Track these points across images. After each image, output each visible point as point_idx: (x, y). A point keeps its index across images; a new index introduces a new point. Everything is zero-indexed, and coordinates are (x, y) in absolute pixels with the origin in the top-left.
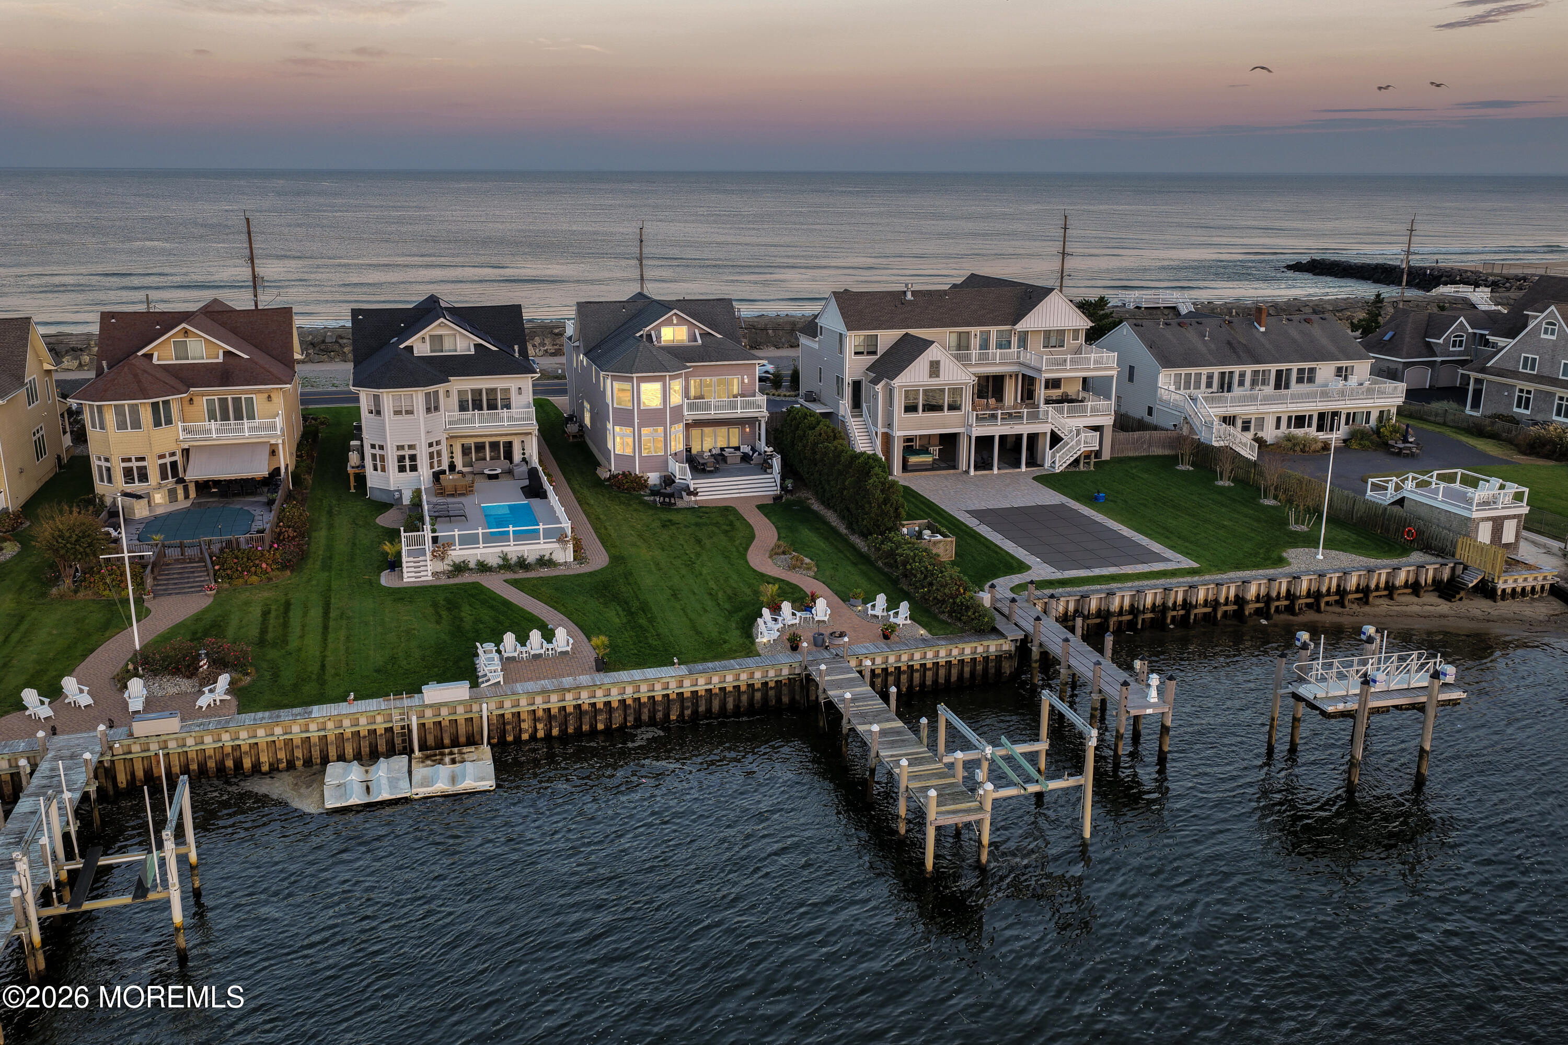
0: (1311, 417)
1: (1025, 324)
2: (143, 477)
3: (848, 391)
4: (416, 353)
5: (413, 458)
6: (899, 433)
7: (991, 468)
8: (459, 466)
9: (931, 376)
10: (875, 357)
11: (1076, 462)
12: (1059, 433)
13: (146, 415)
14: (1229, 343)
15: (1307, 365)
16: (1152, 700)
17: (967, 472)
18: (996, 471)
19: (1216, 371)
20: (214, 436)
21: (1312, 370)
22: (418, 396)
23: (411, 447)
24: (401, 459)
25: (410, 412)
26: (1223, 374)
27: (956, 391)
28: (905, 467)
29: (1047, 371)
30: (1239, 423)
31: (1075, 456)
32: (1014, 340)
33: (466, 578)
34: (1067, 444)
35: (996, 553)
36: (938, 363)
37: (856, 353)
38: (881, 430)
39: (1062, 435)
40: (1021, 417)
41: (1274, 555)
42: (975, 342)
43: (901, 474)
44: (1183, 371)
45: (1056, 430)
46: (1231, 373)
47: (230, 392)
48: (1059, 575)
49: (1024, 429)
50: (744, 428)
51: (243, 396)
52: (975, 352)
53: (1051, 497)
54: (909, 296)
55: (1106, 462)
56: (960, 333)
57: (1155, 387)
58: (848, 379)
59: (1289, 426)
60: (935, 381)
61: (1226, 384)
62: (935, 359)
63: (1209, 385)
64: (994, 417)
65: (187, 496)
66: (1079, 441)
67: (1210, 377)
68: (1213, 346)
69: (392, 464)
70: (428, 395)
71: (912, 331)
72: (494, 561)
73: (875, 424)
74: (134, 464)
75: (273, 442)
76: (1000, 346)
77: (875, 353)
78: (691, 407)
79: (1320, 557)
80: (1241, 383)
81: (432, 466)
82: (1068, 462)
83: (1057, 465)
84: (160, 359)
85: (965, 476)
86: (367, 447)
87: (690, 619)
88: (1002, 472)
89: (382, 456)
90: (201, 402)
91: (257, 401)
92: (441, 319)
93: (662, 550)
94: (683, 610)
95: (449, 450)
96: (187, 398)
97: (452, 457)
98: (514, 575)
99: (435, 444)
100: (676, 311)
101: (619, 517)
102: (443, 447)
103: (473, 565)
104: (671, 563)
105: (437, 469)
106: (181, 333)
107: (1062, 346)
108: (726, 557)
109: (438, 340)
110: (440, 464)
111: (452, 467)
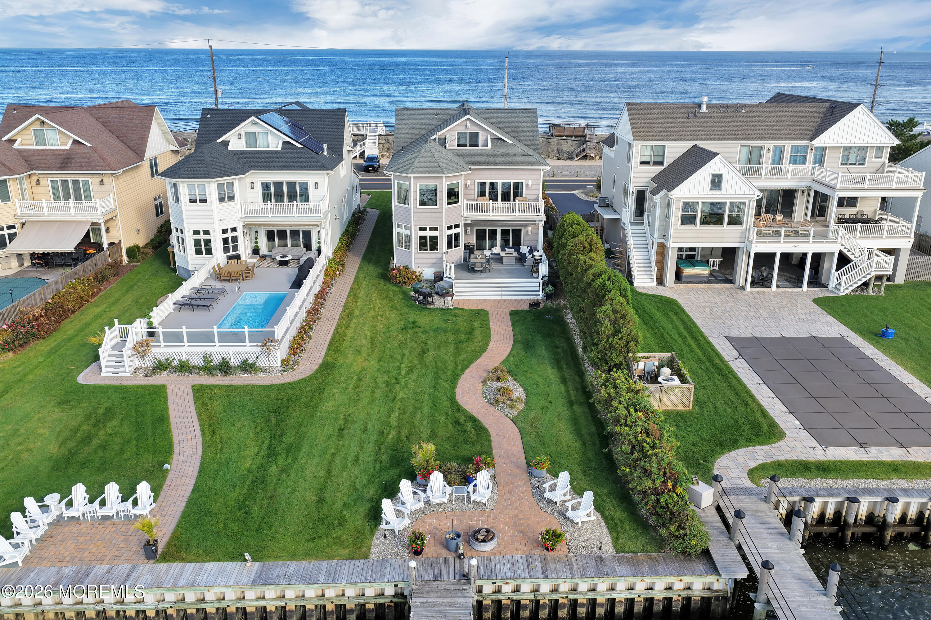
1: (823, 140)
3: (632, 200)
4: (231, 147)
6: (673, 245)
7: (769, 286)
9: (712, 189)
10: (660, 168)
11: (867, 283)
12: (848, 254)
17: (743, 288)
18: (774, 288)
20: (46, 213)
22: (211, 187)
23: (206, 233)
25: (204, 201)
27: (738, 206)
28: (678, 277)
29: (842, 189)
31: (864, 280)
32: (810, 156)
33: (161, 379)
34: (856, 266)
36: (720, 176)
37: (642, 163)
38: (657, 240)
39: (852, 257)
40: (808, 235)
42: (767, 157)
43: (674, 286)
45: (845, 251)
47: (70, 176)
48: (822, 454)
49: (810, 247)
51: (81, 180)
52: (766, 166)
54: (704, 109)
55: (899, 286)
56: (751, 148)
58: (633, 187)
60: (715, 194)
62: (717, 171)
64: (778, 233)
65: (21, 265)
66: (871, 263)
69: (191, 247)
70: (221, 186)
71: (702, 144)
72: (197, 361)
73: (652, 234)
75: (95, 220)
76: (794, 161)
77: (661, 163)
81: (226, 250)
82: (856, 286)
83: (842, 288)
84: (22, 144)
85: (739, 291)
86: (173, 230)
87: (329, 472)
88: (780, 290)
89: (182, 239)
90: (46, 183)
91: (94, 183)
92: (253, 118)
93: (380, 361)
94: (333, 455)
95: (253, 236)
96: (34, 179)
97: (256, 242)
98: (205, 380)
99: (229, 231)
100: (468, 116)
101: (372, 313)
102: (239, 233)
103: (175, 363)
104: (375, 380)
105: (231, 253)
106: (38, 123)
107: (863, 164)
108: (437, 377)
109: (251, 136)
110: (235, 249)
111: (256, 251)
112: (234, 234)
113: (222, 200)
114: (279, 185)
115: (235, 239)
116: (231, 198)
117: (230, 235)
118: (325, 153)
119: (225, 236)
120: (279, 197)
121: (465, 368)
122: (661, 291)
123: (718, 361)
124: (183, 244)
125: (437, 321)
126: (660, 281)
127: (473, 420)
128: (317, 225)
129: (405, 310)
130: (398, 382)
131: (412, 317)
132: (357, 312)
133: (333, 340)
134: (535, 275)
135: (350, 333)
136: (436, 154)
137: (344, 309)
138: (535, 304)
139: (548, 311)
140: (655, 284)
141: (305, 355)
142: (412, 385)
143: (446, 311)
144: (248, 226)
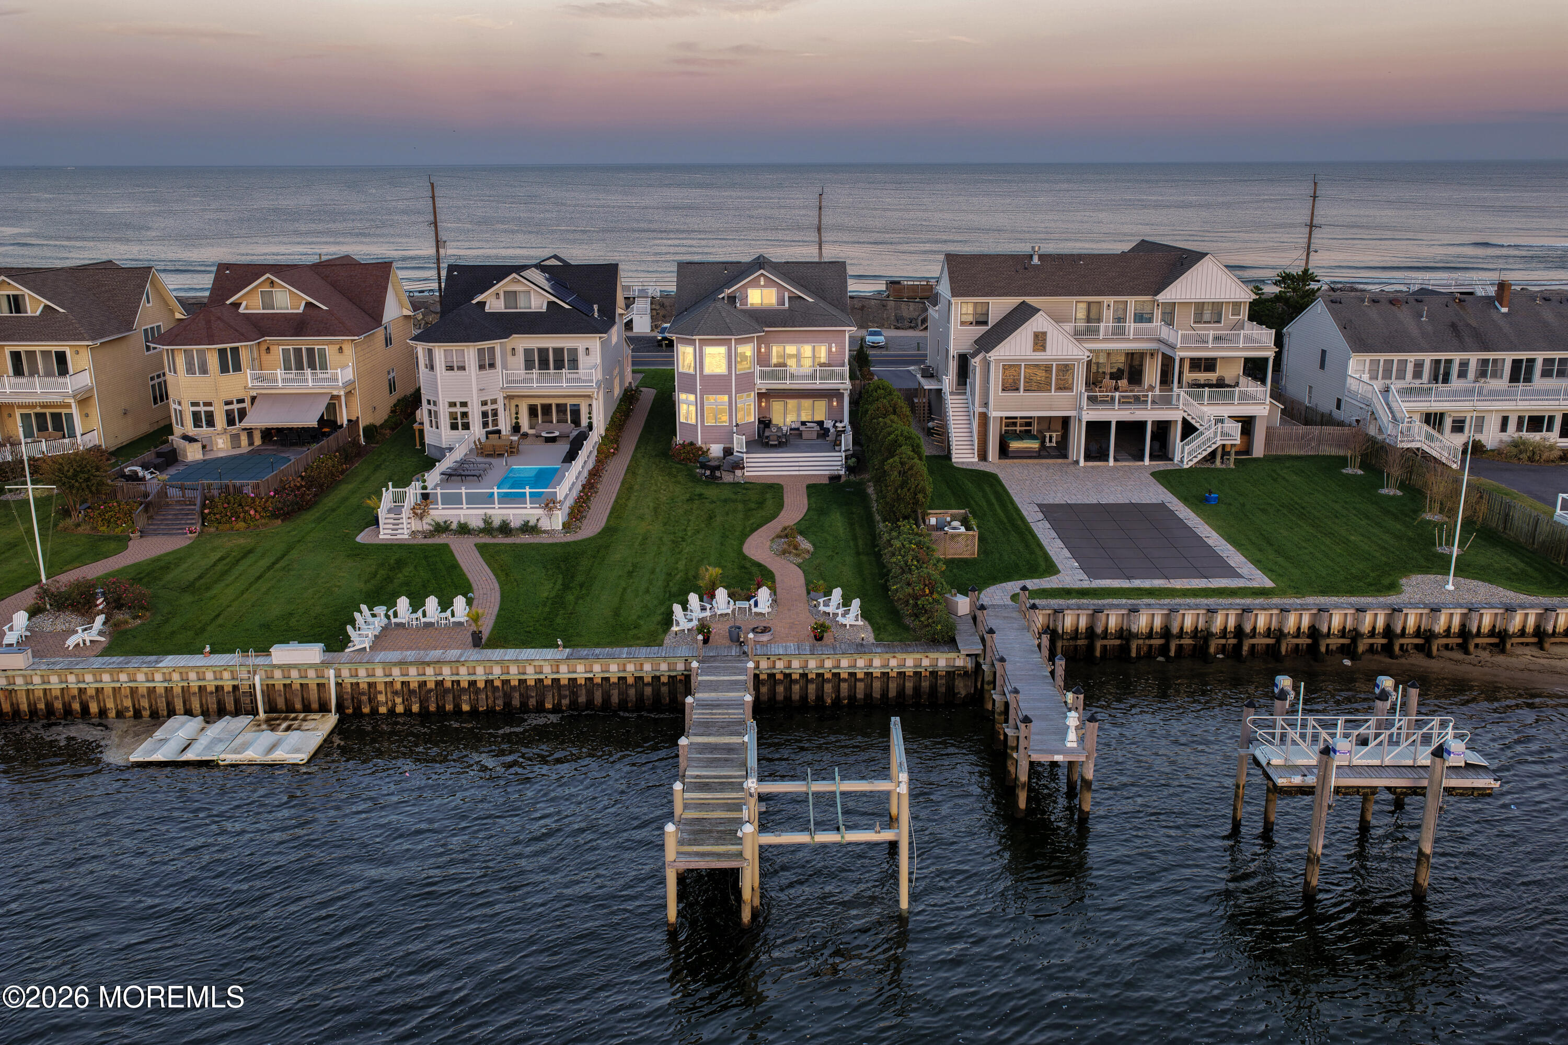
0: (1551, 419)
1: (1169, 295)
2: (211, 423)
3: (953, 366)
4: (487, 309)
5: (465, 415)
6: (994, 414)
7: (1106, 459)
8: (525, 426)
9: (1035, 350)
10: (984, 329)
11: (1213, 454)
12: (1193, 422)
13: (213, 361)
14: (1453, 326)
15: (1557, 355)
16: (1069, 745)
17: (1077, 462)
18: (1111, 462)
19: (1428, 358)
20: (280, 385)
21: (1564, 362)
22: (470, 352)
23: (464, 404)
24: (453, 416)
25: (462, 368)
26: (1438, 362)
27: (1066, 369)
28: (1004, 451)
29: (1183, 349)
30: (1448, 423)
31: (1209, 450)
32: (1158, 313)
33: (442, 539)
34: (1202, 434)
35: (1032, 552)
36: (1044, 334)
37: (963, 323)
38: (978, 409)
39: (1197, 425)
40: (1146, 402)
41: (1386, 581)
42: (1108, 315)
43: (997, 460)
44: (1382, 357)
45: (1189, 418)
46: (1449, 362)
47: (304, 342)
48: (1086, 584)
49: (1149, 415)
50: (830, 402)
51: (316, 347)
52: (1106, 325)
53: (1157, 494)
54: (1036, 260)
55: (1257, 460)
56: (1089, 304)
57: (1344, 375)
58: (953, 351)
59: (1519, 428)
60: (1039, 355)
61: (1441, 374)
62: (1040, 330)
63: (1417, 374)
64: (1113, 398)
65: (251, 443)
66: (1216, 433)
67: (1419, 365)
68: (1429, 328)
69: (445, 421)
70: (481, 352)
71: (1029, 300)
72: (476, 523)
73: (973, 404)
74: (202, 409)
75: (335, 393)
76: (1140, 318)
77: (985, 323)
78: (764, 376)
79: (1450, 587)
80: (1462, 374)
81: (485, 425)
82: (1200, 457)
83: (1185, 461)
84: (246, 308)
85: (1072, 467)
86: (424, 402)
87: (622, 600)
88: (1119, 464)
89: (436, 412)
90: (277, 352)
91: (331, 352)
92: (514, 275)
93: (665, 524)
94: (625, 589)
95: (513, 410)
96: (264, 347)
97: (517, 418)
98: (487, 540)
99: (489, 402)
100: (762, 271)
101: (654, 488)
102: (500, 406)
103: (454, 526)
104: (661, 539)
105: (491, 428)
106: (268, 284)
107: (1219, 322)
108: (724, 536)
109: (511, 296)
110: (495, 423)
111: (516, 428)
112: (494, 407)
113: (482, 367)
114: (543, 352)
115: (495, 413)
116: (492, 366)
117: (489, 408)
118: (596, 315)
119: (485, 408)
120: (544, 364)
121: (753, 530)
122: (983, 467)
123: (1019, 522)
124: (436, 417)
125: (727, 493)
126: (983, 456)
127: (759, 565)
128: (589, 396)
129: (690, 484)
130: (683, 540)
131: (699, 490)
132: (636, 487)
133: (613, 510)
134: (837, 448)
135: (631, 504)
136: (724, 314)
137: (623, 484)
138: (834, 478)
139: (848, 484)
140: (976, 460)
141: (585, 522)
142: (699, 543)
143: (737, 484)
144: (509, 398)
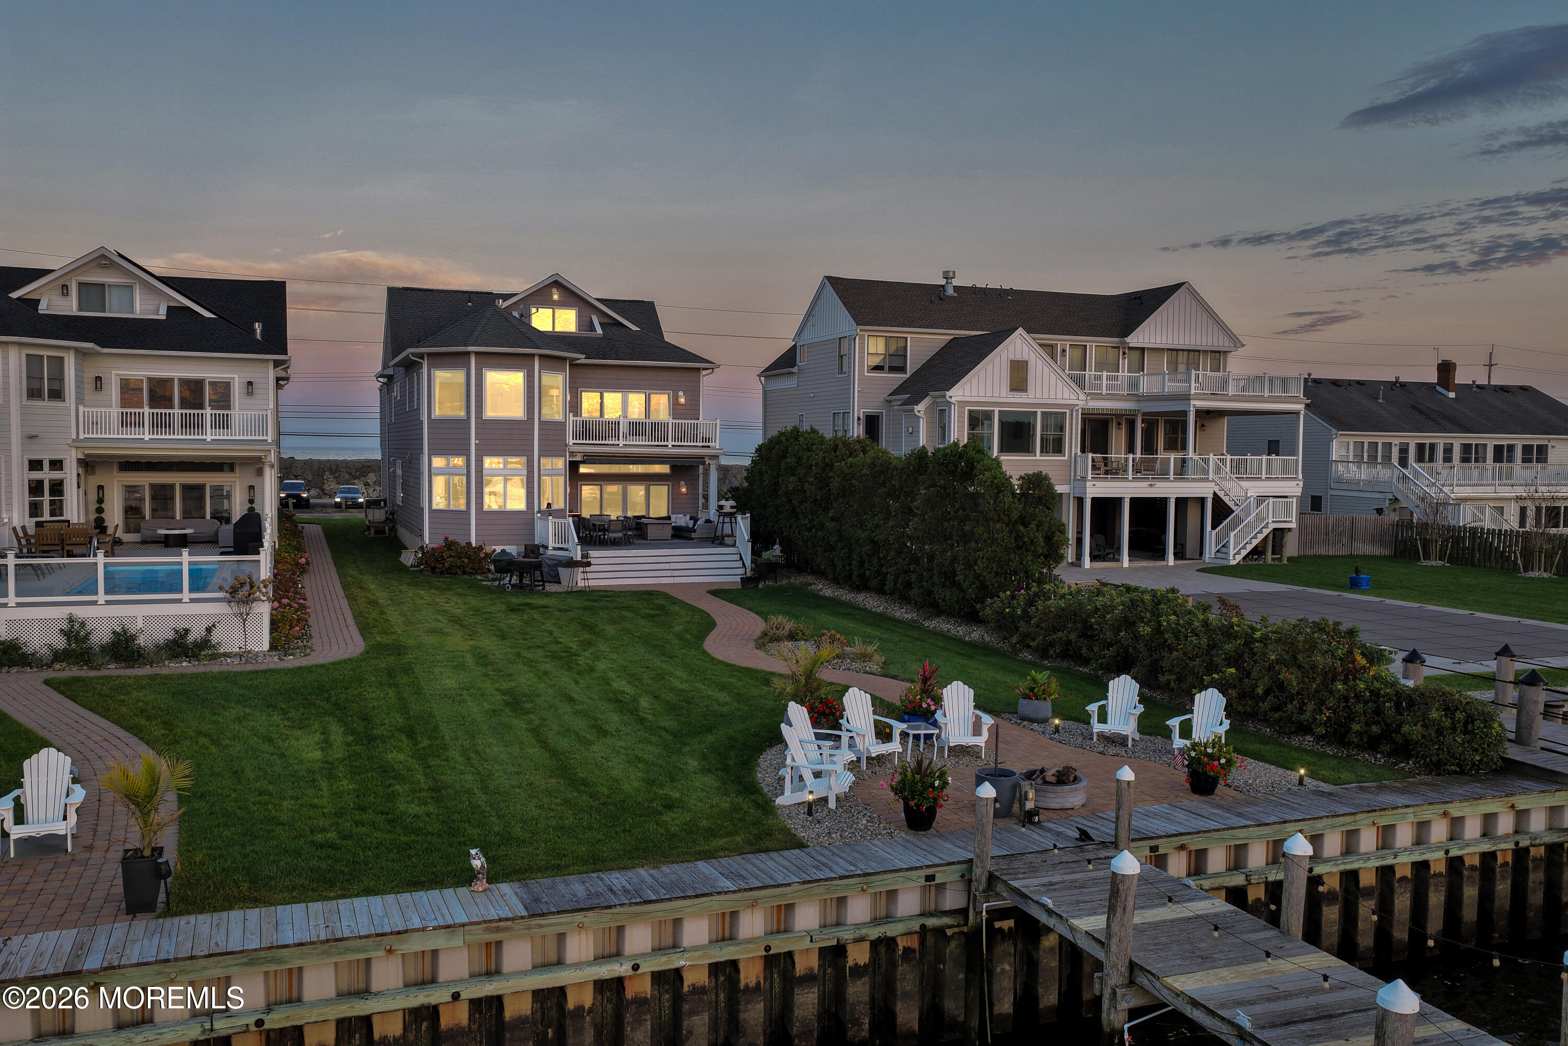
1: (1136, 339)
3: (859, 433)
4: (43, 308)
7: (1116, 558)
8: (116, 527)
9: (1012, 389)
10: (901, 377)
15: (1535, 440)
17: (1078, 564)
18: (1125, 561)
19: (1412, 440)
21: (1542, 450)
22: (9, 358)
26: (1422, 444)
27: (1056, 421)
29: (1198, 396)
31: (1257, 539)
32: (1124, 365)
34: (1242, 517)
36: (1024, 364)
37: (871, 368)
40: (1165, 468)
42: (1063, 363)
44: (1366, 437)
45: (1221, 494)
46: (1433, 446)
49: (1169, 489)
50: (676, 486)
54: (951, 292)
57: (1329, 460)
58: (859, 410)
59: (1539, 520)
60: (1019, 398)
62: (1018, 358)
64: (1126, 464)
67: (1404, 450)
70: (33, 361)
72: (43, 637)
77: (902, 369)
78: (580, 432)
80: (1447, 462)
81: (35, 510)
83: (1232, 553)
88: (1135, 564)
93: (502, 638)
94: (535, 732)
95: (93, 496)
97: (100, 510)
98: (78, 672)
99: (46, 465)
100: (556, 277)
101: (420, 601)
102: (70, 475)
104: (518, 655)
105: (46, 516)
109: (94, 292)
110: (57, 508)
111: (99, 529)
112: (56, 475)
113: (34, 393)
114: (161, 383)
115: (57, 488)
116: (57, 394)
117: (46, 475)
118: (259, 338)
119: (36, 475)
125: (574, 602)
128: (257, 464)
132: (383, 602)
134: (725, 543)
135: (394, 618)
138: (749, 582)
141: (315, 641)
144: (88, 465)
